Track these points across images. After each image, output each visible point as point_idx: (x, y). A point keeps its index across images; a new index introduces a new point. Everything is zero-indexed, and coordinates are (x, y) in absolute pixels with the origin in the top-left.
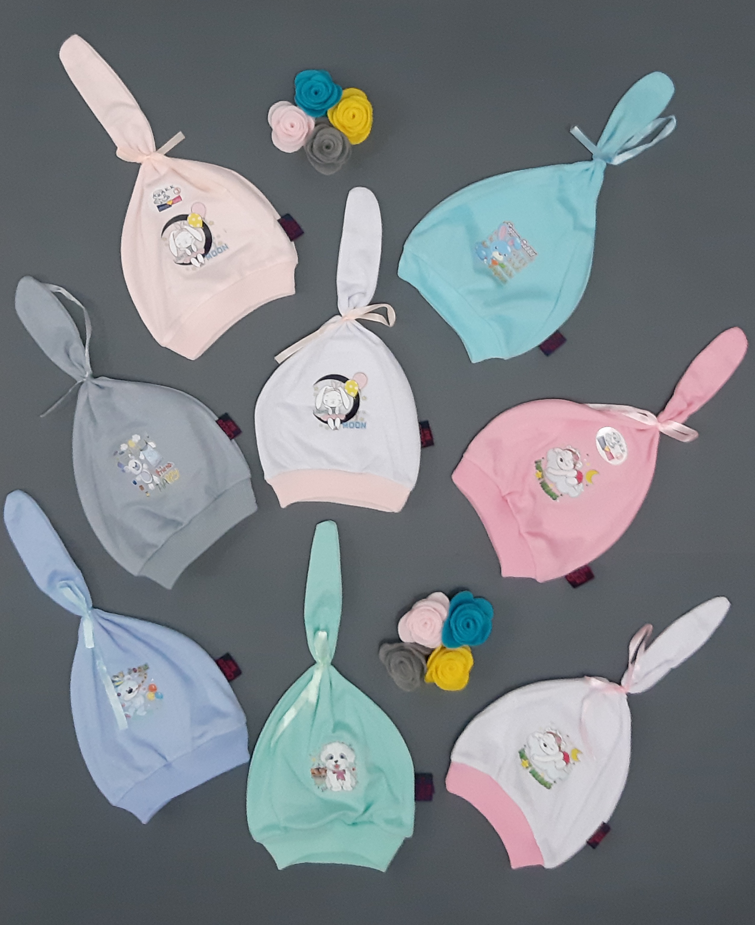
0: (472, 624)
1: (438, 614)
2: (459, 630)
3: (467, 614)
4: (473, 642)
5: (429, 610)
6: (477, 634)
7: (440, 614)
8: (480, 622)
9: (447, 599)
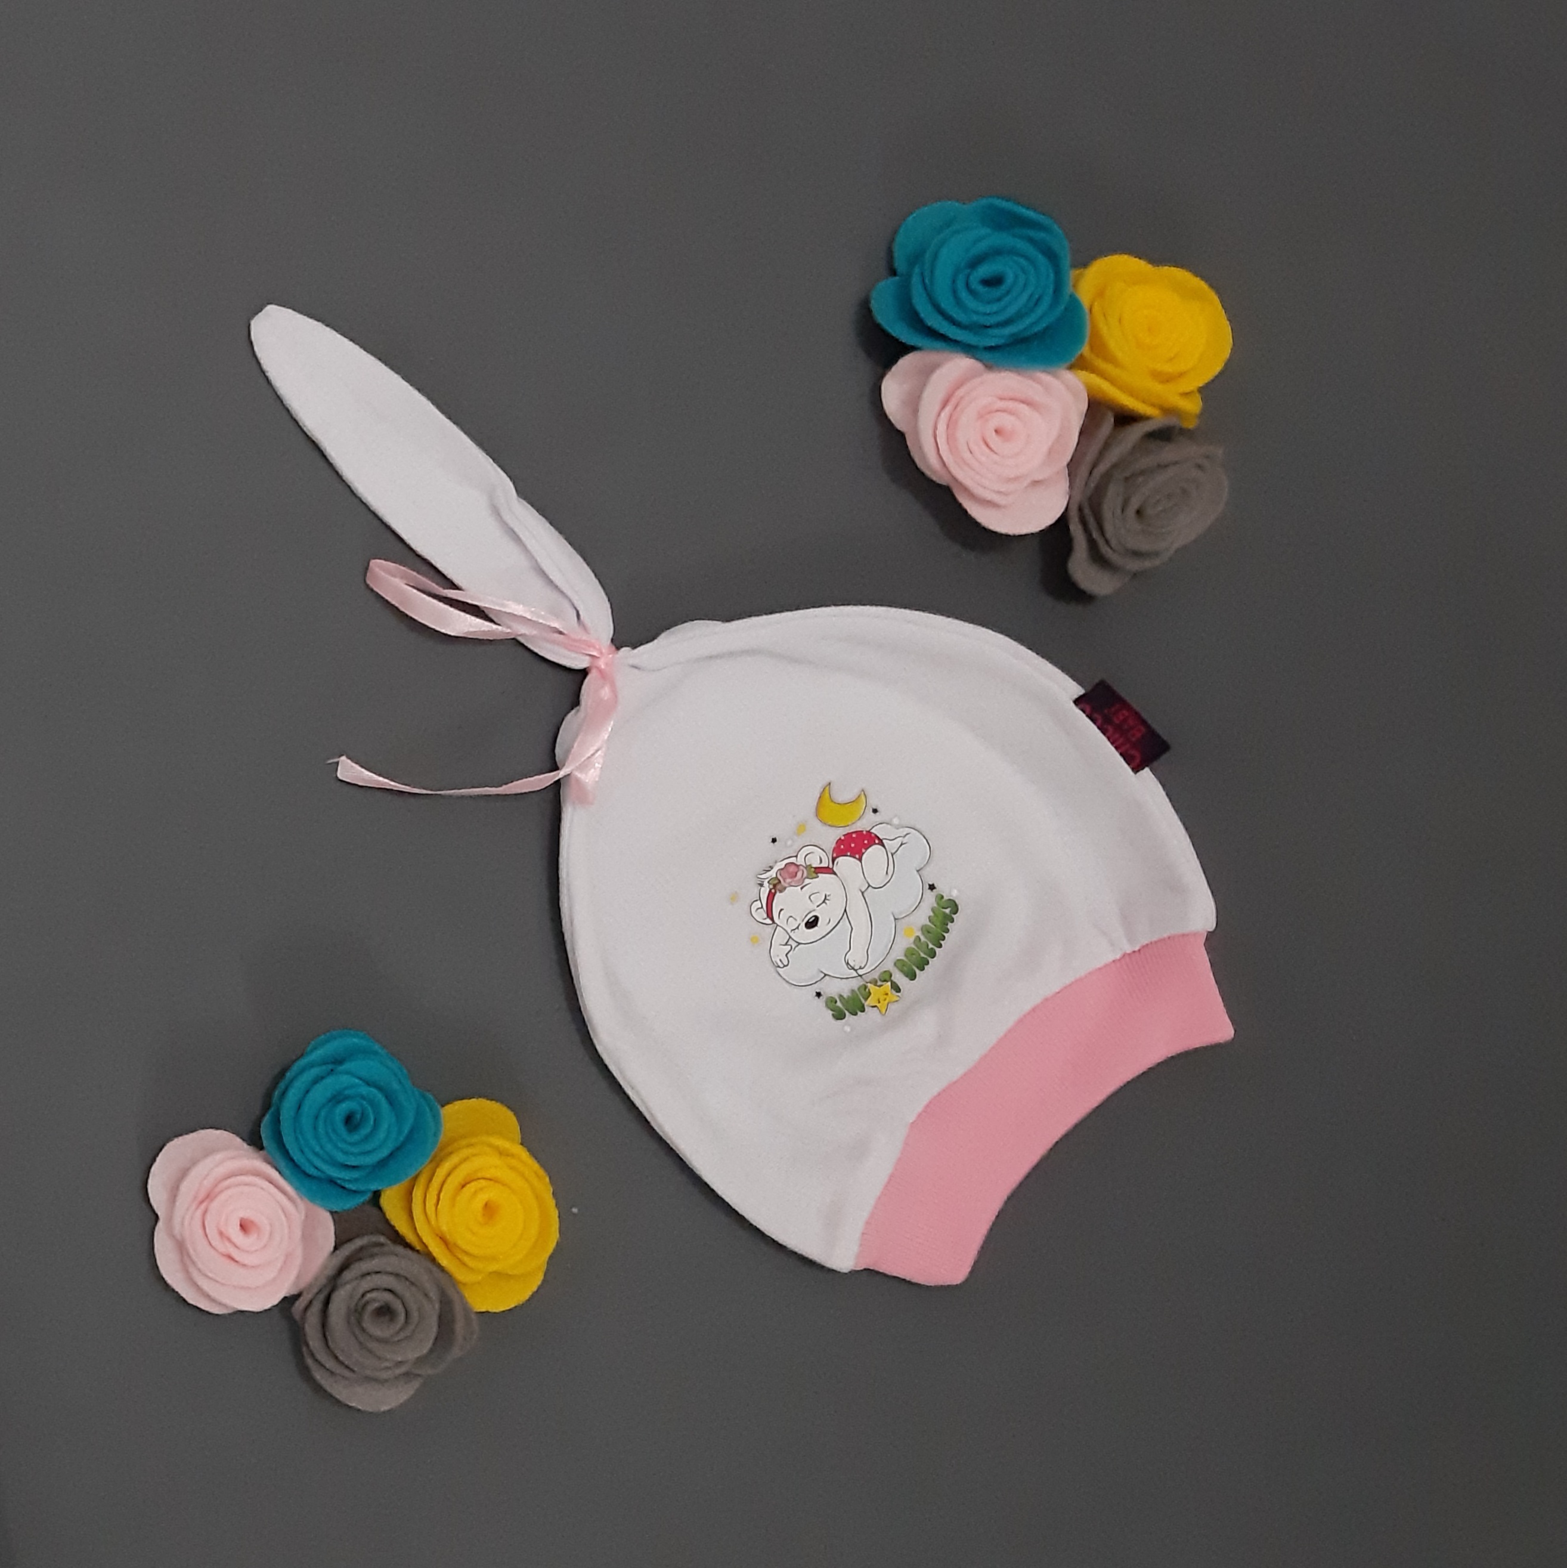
0: (985, 270)
1: (960, 392)
2: (1011, 311)
3: (955, 292)
4: (1052, 256)
5: (951, 424)
6: (1021, 245)
7: (959, 384)
8: (978, 241)
9: (905, 363)
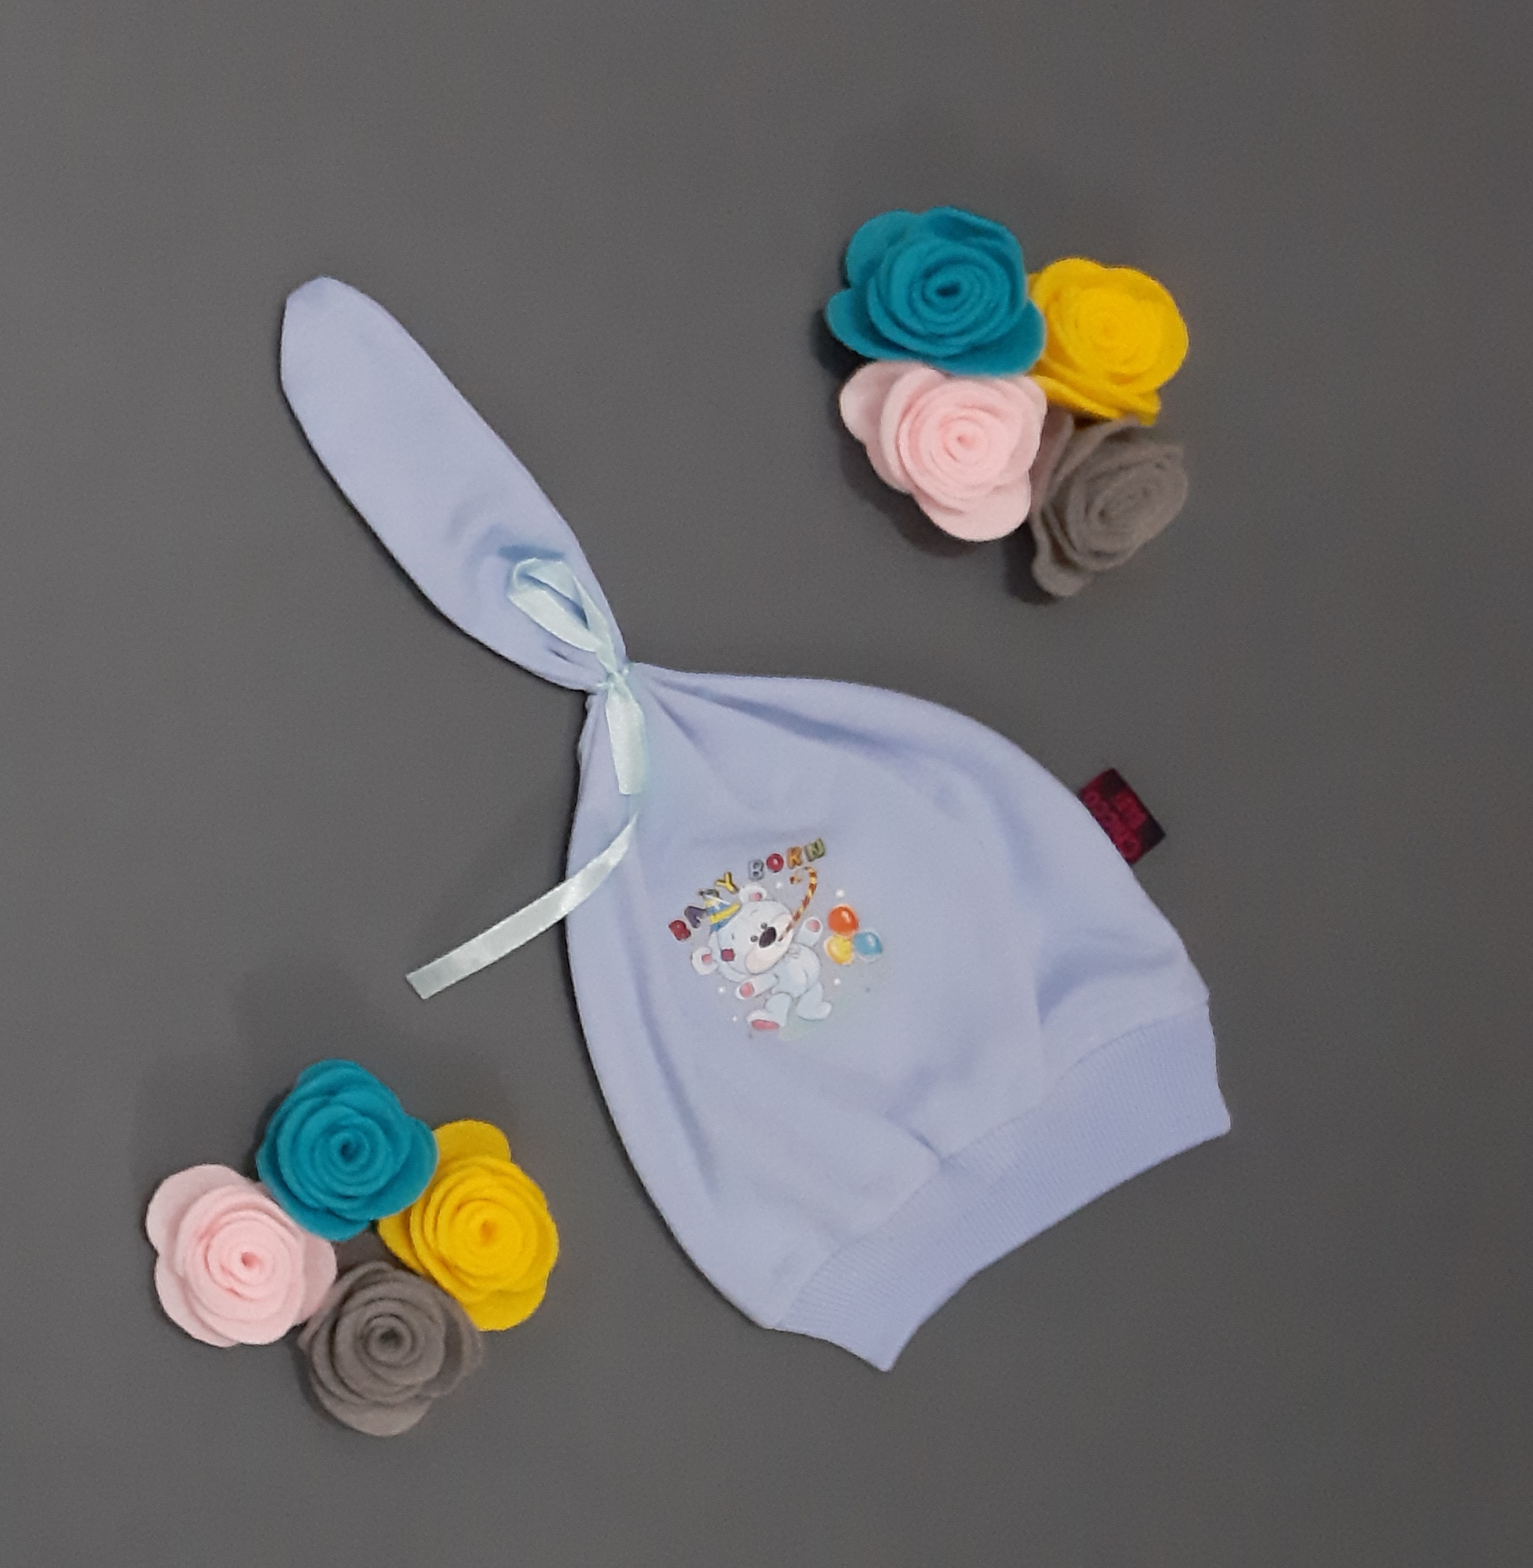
0: (940, 280)
2: (971, 318)
3: (910, 303)
4: (1006, 263)
5: (914, 434)
6: (975, 254)
8: (931, 251)
9: (864, 375)
